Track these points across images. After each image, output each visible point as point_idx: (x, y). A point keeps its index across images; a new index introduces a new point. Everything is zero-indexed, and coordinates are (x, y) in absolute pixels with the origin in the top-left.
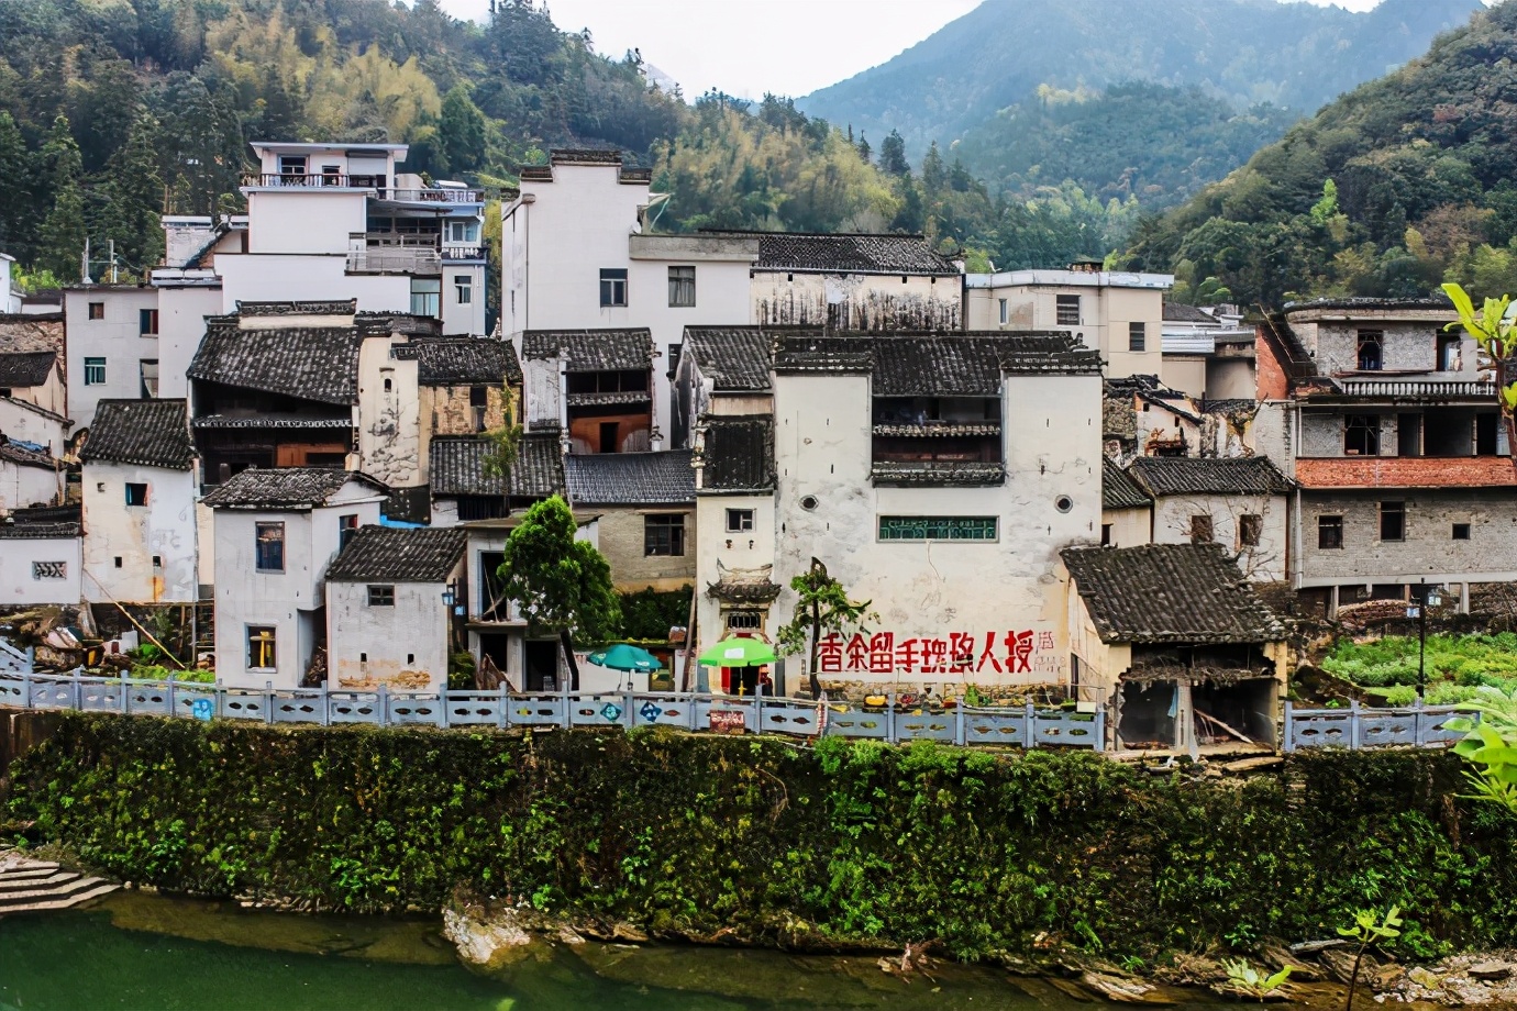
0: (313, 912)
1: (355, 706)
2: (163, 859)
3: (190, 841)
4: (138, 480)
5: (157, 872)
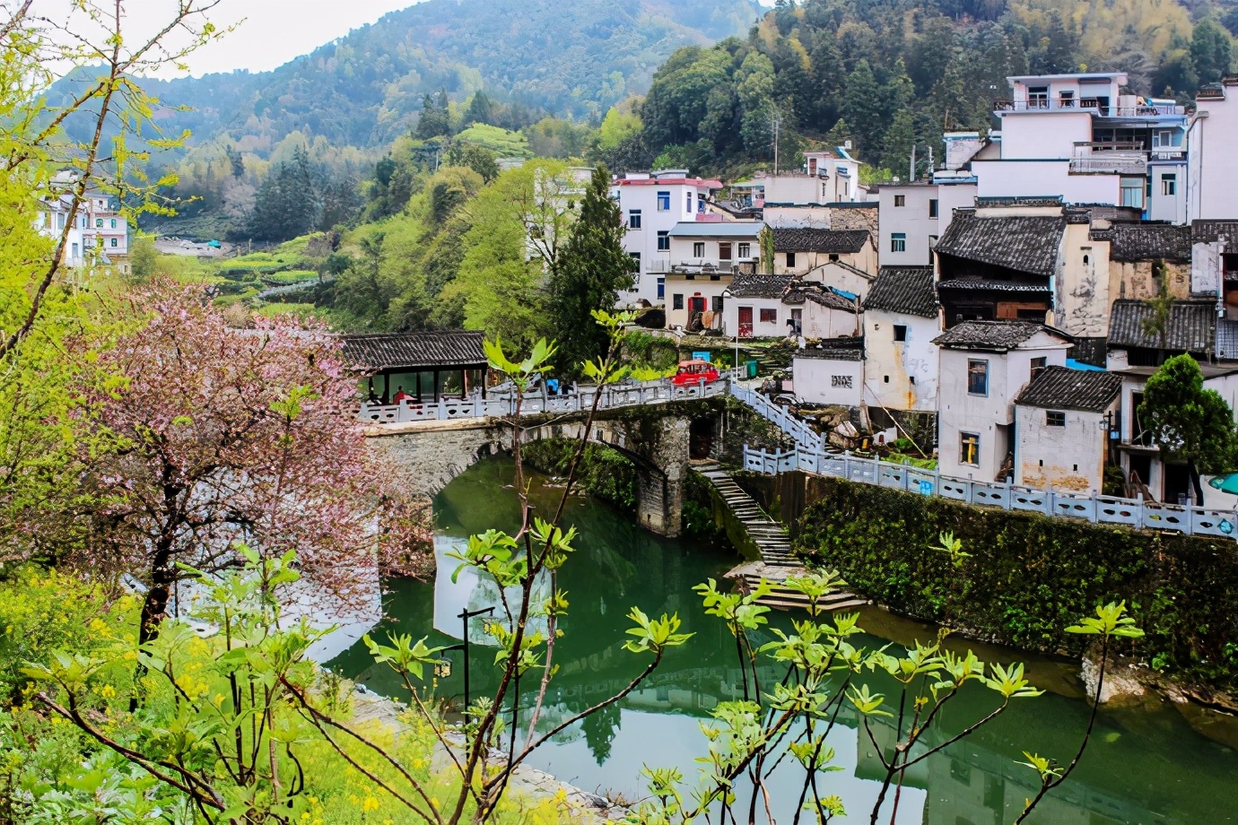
0: (990, 642)
1: (1029, 498)
3: (913, 579)
4: (900, 323)
5: (889, 597)
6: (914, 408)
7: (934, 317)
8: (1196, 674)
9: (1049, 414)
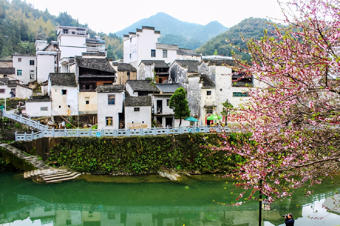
0: (130, 175)
1: (135, 132)
2: (92, 167)
3: (98, 163)
4: (64, 89)
5: (90, 170)
6: (70, 115)
7: (77, 86)
8: (189, 168)
9: (135, 108)
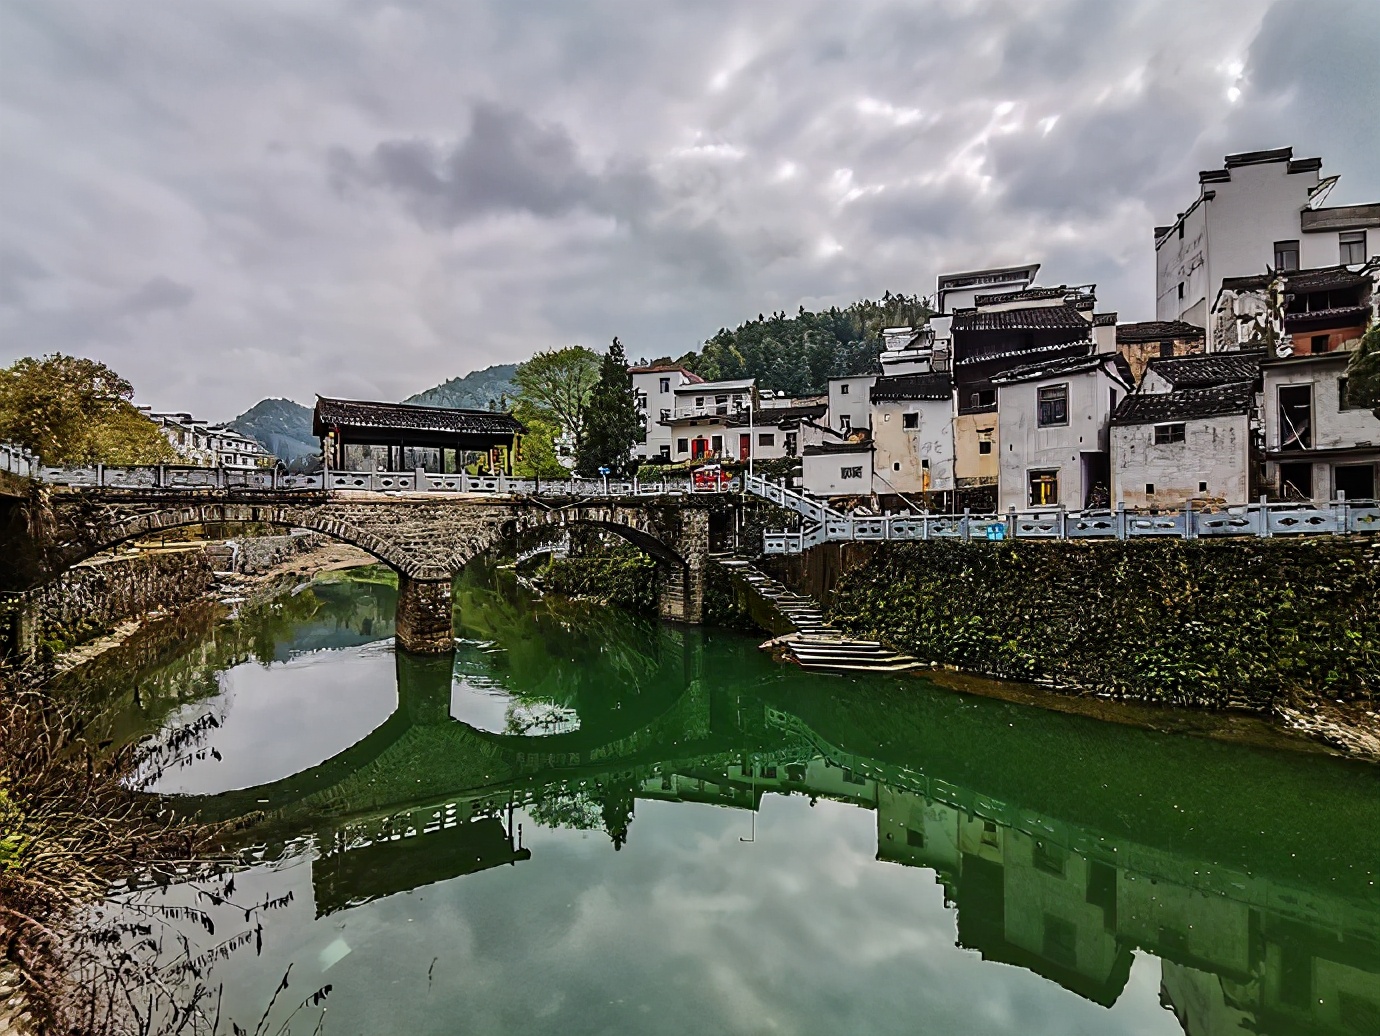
2: (963, 647)
3: (988, 633)
4: (911, 411)
6: (926, 489)
7: (950, 398)
9: (1159, 430)
